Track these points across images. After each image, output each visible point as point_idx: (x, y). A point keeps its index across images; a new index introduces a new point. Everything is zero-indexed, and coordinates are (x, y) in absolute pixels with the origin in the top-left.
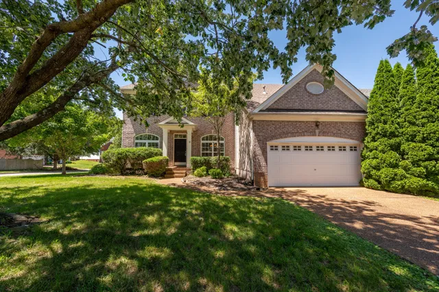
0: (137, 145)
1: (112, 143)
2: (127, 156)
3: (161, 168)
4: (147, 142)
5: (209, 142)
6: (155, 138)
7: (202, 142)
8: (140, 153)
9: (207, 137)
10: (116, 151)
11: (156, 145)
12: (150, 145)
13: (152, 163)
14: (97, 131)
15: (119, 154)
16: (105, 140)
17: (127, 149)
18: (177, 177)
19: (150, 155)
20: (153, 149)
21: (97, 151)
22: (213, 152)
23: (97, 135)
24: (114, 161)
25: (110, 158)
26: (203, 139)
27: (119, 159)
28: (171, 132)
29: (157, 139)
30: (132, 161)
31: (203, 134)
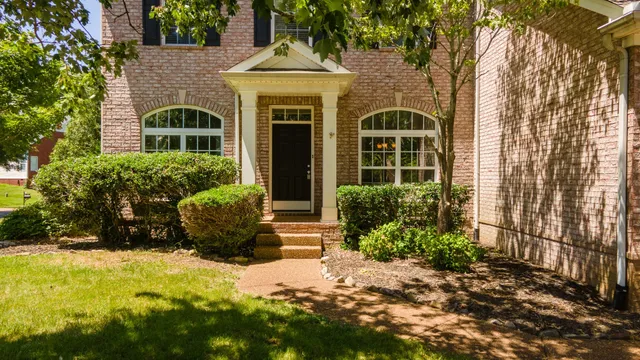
0: (150, 143)
1: (62, 136)
2: (122, 185)
3: (244, 225)
4: (183, 133)
5: (384, 133)
6: (205, 120)
7: (363, 133)
8: (166, 173)
9: (378, 117)
10: (85, 164)
11: (211, 145)
12: (192, 143)
13: (216, 207)
14: (17, 99)
15: (96, 175)
16: (42, 126)
17: (122, 157)
18: (293, 255)
19: (201, 181)
20: (206, 159)
21: (18, 157)
22: (398, 168)
23: (15, 111)
24: (78, 200)
25: (65, 191)
26: (367, 124)
27: (97, 192)
28: (263, 101)
29: (216, 123)
30: (137, 199)
31: (365, 108)
